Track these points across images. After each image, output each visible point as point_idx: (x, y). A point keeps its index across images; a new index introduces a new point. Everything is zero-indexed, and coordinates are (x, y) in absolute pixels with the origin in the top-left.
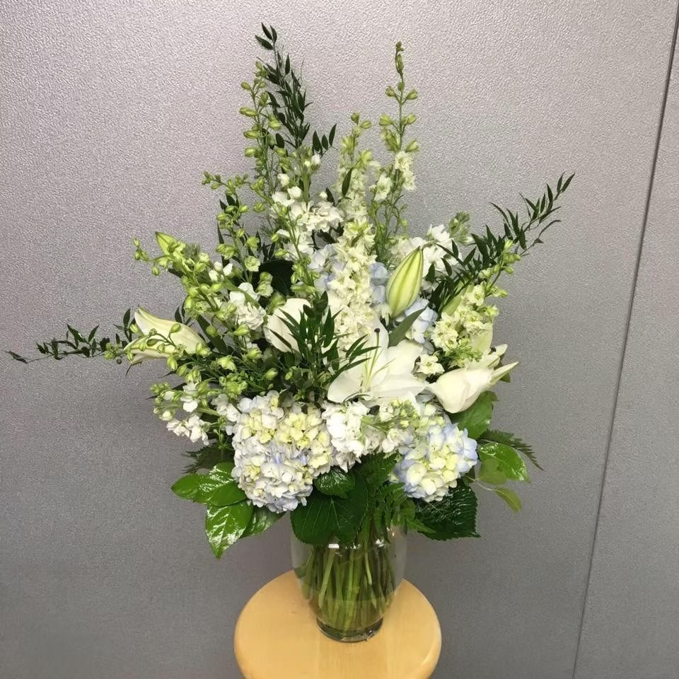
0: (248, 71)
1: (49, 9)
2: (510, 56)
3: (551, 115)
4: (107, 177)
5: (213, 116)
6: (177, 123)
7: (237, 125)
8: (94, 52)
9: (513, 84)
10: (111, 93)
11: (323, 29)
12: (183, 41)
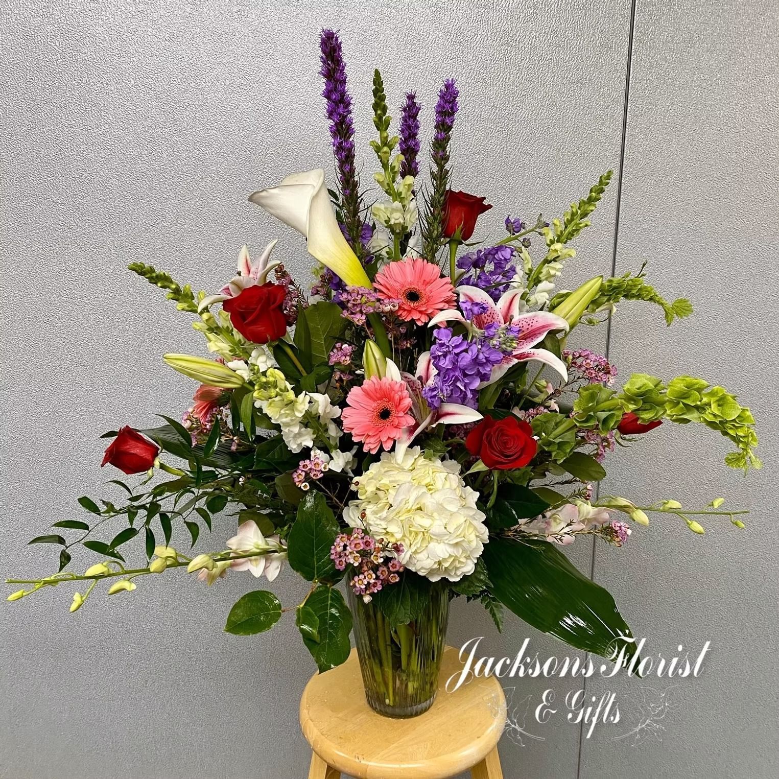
0: (247, 174)
1: (74, 122)
2: (478, 163)
3: (517, 213)
4: (118, 265)
5: (216, 212)
6: (184, 219)
7: (237, 220)
8: (111, 158)
9: (482, 186)
10: (126, 193)
11: (313, 139)
12: (190, 149)
